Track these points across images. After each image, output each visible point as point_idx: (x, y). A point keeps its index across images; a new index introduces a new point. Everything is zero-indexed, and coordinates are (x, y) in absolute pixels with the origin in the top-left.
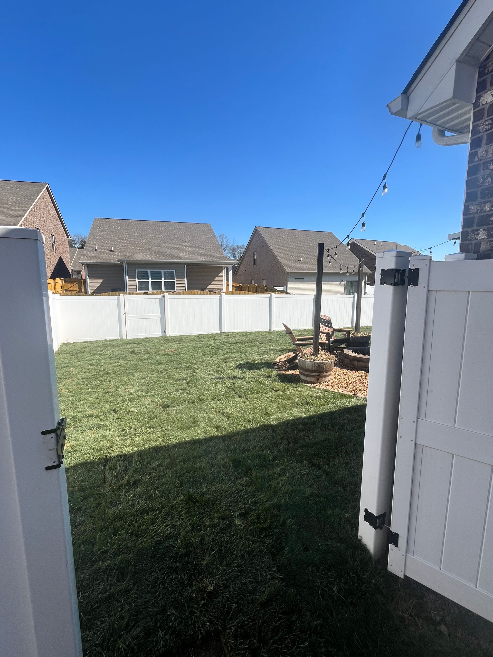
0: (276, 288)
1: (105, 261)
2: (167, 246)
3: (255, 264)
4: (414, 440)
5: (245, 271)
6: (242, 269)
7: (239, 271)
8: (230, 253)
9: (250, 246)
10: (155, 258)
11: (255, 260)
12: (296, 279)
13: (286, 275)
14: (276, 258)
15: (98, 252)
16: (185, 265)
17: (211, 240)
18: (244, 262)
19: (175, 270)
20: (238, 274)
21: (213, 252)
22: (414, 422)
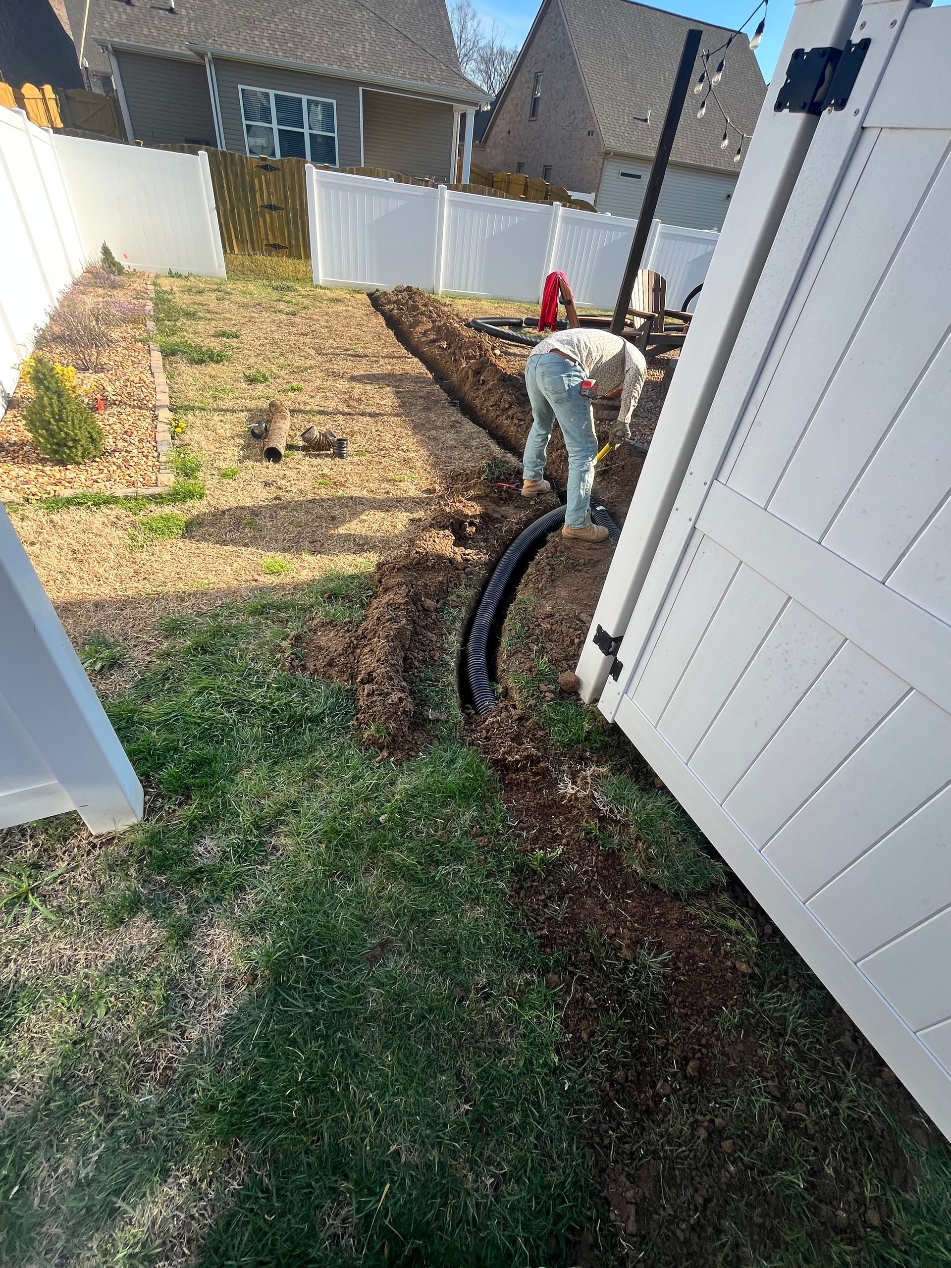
0: (570, 193)
1: (157, 43)
2: (314, 15)
3: (533, 116)
4: (693, 519)
5: (509, 132)
6: (501, 125)
7: (493, 132)
8: (481, 71)
9: (530, 52)
10: (285, 52)
11: (535, 101)
12: (623, 174)
13: (601, 161)
14: (588, 104)
15: (136, 10)
16: (361, 89)
17: (430, 12)
18: (509, 106)
19: (334, 102)
20: (490, 142)
21: (432, 53)
22: (705, 484)
